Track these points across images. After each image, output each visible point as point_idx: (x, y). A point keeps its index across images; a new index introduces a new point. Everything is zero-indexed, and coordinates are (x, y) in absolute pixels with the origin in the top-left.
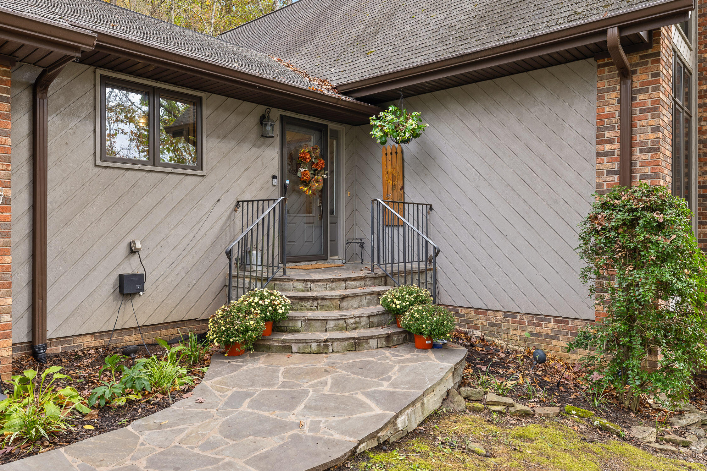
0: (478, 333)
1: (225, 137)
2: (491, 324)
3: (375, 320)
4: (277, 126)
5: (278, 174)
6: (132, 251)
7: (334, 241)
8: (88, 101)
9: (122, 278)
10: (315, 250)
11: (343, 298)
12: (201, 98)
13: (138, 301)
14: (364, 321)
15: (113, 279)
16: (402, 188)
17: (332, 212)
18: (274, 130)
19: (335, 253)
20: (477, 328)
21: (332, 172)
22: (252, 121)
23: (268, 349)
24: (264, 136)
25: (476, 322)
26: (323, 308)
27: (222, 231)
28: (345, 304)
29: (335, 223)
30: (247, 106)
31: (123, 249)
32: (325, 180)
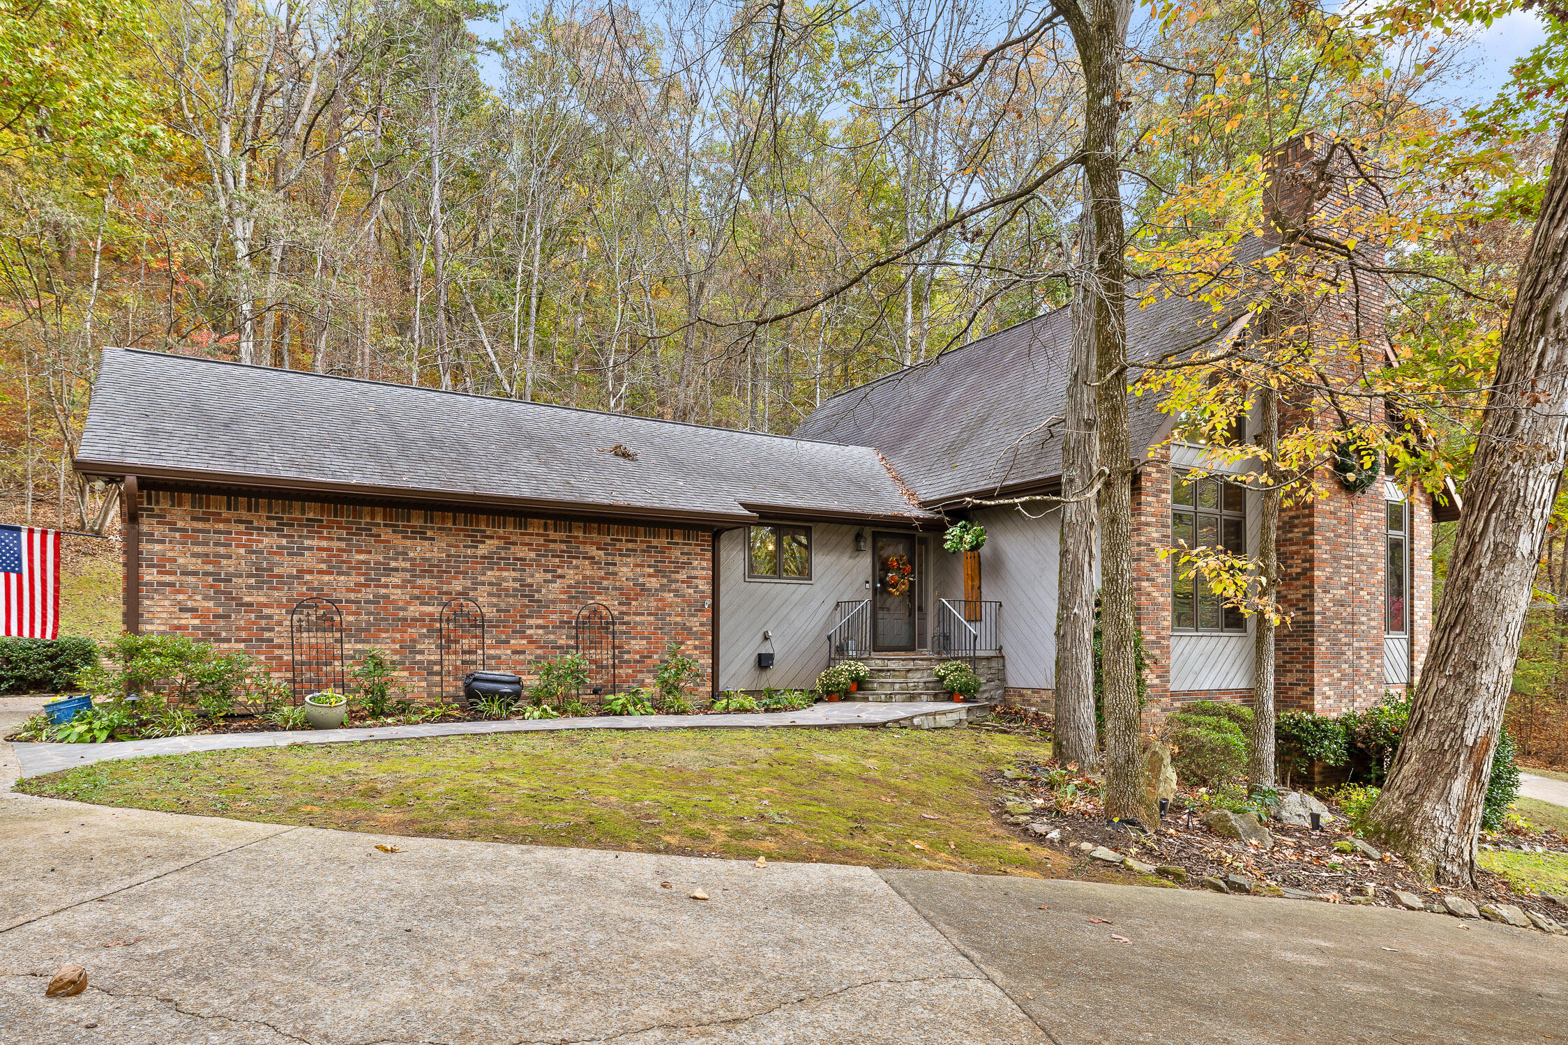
0: (1034, 709)
1: (829, 553)
2: (1043, 701)
3: (931, 685)
4: (869, 541)
5: (870, 580)
6: (766, 638)
7: (923, 634)
8: (741, 539)
9: (760, 655)
10: (903, 643)
11: (909, 671)
12: (810, 528)
13: (769, 673)
14: (921, 685)
15: (754, 656)
16: (980, 588)
17: (920, 609)
18: (867, 545)
19: (923, 645)
20: (1032, 705)
21: (920, 573)
22: (849, 539)
23: (854, 700)
24: (858, 550)
25: (1033, 701)
26: (894, 676)
27: (826, 624)
28: (910, 675)
29: (923, 619)
30: (845, 528)
31: (760, 636)
32: (912, 584)
